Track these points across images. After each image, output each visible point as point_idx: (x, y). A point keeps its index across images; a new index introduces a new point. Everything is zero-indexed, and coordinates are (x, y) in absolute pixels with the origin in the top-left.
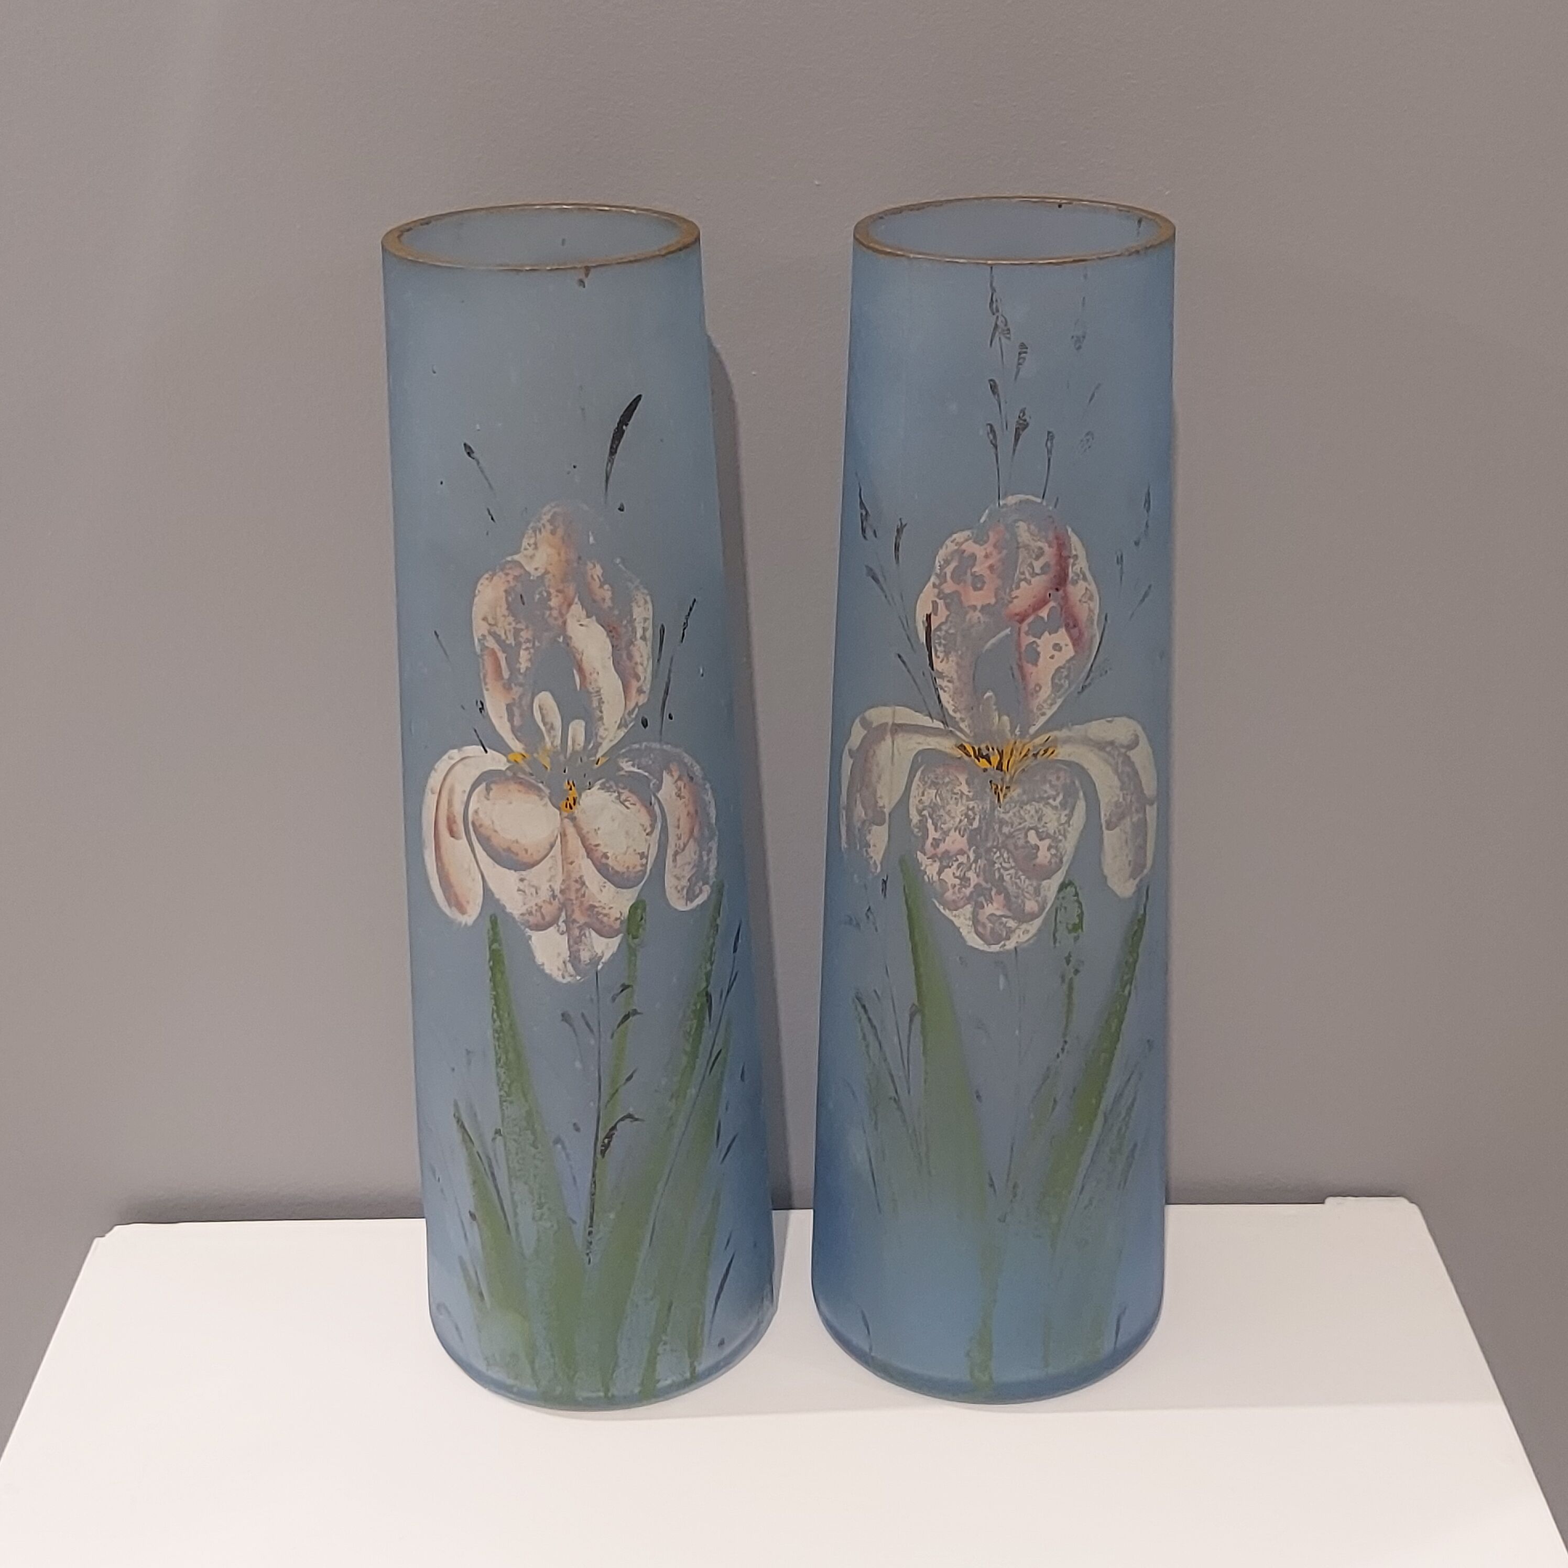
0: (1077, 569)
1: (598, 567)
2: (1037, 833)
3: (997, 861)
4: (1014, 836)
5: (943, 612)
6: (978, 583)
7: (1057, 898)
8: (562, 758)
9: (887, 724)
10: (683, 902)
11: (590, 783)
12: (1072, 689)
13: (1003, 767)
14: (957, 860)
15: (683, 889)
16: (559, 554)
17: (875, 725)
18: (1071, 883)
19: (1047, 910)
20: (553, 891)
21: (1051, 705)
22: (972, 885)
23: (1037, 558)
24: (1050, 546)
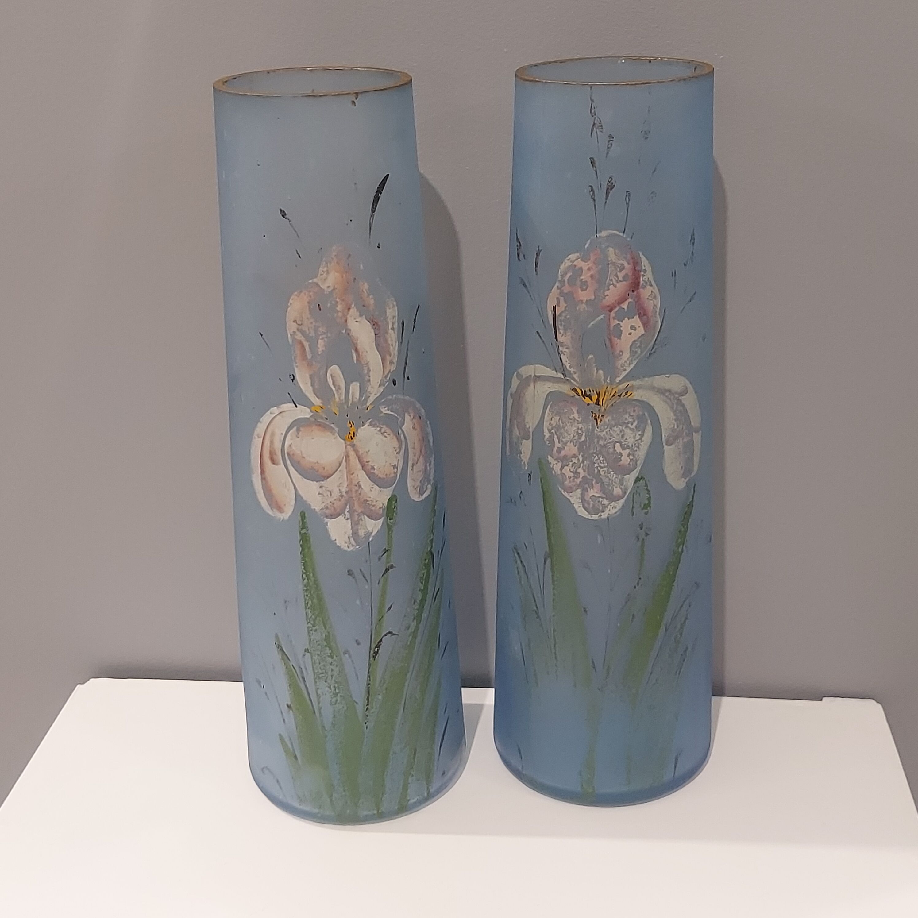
0: (645, 279)
1: (366, 284)
2: (621, 446)
3: (596, 462)
4: (607, 447)
5: (563, 304)
6: (584, 286)
7: (634, 487)
8: (346, 407)
9: (531, 376)
10: (417, 496)
11: (363, 422)
12: (642, 355)
13: (600, 403)
14: (572, 461)
15: (417, 487)
16: (342, 277)
17: (524, 377)
18: (642, 478)
19: (627, 494)
20: (341, 492)
21: (629, 364)
22: (581, 477)
23: (620, 271)
24: (629, 264)
